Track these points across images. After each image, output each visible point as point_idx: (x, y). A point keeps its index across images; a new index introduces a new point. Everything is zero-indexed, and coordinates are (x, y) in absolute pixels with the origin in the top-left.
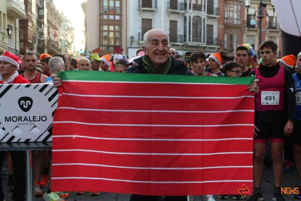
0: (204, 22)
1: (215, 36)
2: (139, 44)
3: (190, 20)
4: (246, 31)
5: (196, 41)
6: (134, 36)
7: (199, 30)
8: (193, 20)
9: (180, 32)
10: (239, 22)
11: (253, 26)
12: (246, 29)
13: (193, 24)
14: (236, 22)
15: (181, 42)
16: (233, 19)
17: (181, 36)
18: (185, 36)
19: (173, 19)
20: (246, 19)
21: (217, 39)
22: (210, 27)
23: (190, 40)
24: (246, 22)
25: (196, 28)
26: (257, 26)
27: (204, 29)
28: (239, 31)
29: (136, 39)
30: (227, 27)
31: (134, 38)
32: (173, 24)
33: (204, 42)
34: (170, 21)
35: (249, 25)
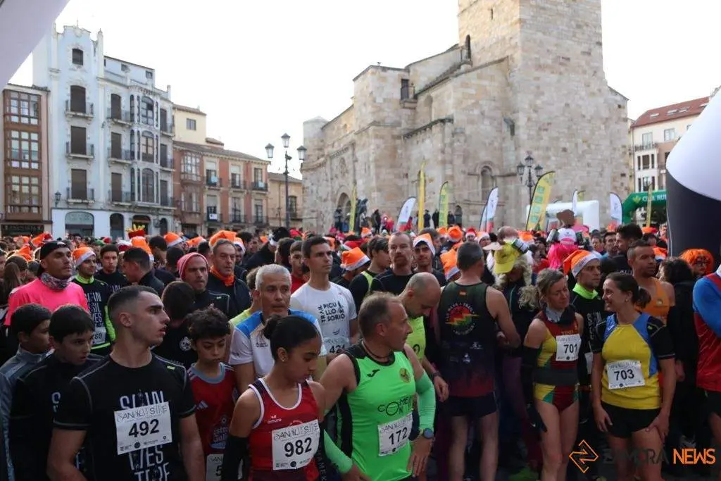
0: (157, 177)
1: (170, 195)
2: (68, 203)
3: (139, 173)
4: (207, 189)
5: (148, 201)
6: (60, 192)
7: (150, 187)
8: (143, 173)
9: (126, 187)
10: (199, 179)
11: (215, 184)
12: (207, 187)
13: (143, 178)
14: (195, 178)
15: (127, 201)
16: (192, 174)
17: (127, 193)
18: (133, 194)
19: (116, 171)
20: (205, 175)
21: (173, 199)
22: (164, 183)
23: (139, 199)
24: (205, 179)
25: (147, 185)
26: (218, 184)
27: (157, 186)
28: (198, 190)
29: (64, 196)
30: (184, 184)
31: (60, 194)
32: (116, 178)
33: (157, 202)
34: (112, 173)
35: (210, 184)
